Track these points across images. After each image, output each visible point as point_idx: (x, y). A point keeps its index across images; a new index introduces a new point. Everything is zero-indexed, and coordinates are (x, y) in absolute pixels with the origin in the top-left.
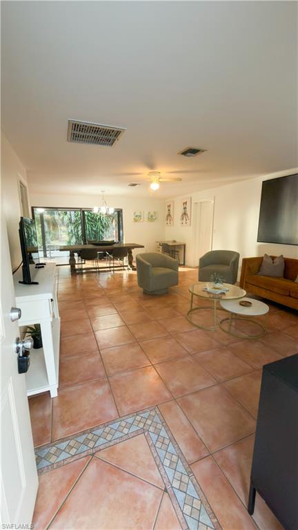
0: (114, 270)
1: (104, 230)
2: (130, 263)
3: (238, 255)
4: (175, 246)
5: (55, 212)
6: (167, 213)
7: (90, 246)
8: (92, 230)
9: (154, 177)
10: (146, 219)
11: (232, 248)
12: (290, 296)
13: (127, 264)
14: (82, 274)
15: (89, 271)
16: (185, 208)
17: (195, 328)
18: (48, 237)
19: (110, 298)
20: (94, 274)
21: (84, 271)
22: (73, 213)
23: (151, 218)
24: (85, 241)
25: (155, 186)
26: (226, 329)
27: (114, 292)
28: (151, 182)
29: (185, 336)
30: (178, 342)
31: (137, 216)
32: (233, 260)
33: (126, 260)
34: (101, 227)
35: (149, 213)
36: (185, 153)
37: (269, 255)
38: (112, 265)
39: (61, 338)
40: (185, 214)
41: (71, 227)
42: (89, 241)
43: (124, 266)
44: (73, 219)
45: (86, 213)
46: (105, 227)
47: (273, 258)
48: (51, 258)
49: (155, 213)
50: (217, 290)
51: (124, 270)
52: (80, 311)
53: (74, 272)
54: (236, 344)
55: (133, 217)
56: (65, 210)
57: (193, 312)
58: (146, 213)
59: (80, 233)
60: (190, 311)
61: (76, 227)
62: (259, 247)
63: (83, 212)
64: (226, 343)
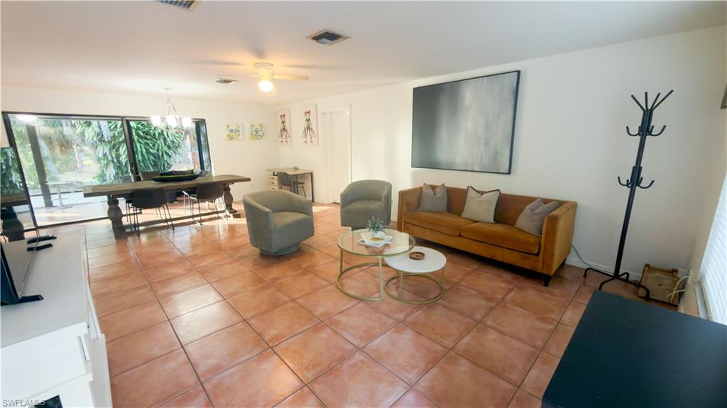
0: (201, 221)
1: (170, 152)
2: (229, 206)
3: (390, 186)
4: (296, 175)
5: (63, 122)
6: (280, 126)
7: (150, 184)
8: (148, 152)
9: (264, 72)
10: (248, 136)
11: (379, 176)
12: (460, 236)
13: (223, 208)
14: (139, 233)
15: (151, 227)
16: (308, 120)
17: (354, 302)
18: (49, 166)
19: (204, 273)
20: (164, 232)
21: (141, 228)
22: (104, 124)
23: (257, 134)
24: (136, 172)
25: (266, 87)
26: (394, 293)
27: (208, 262)
28: (260, 79)
29: (344, 319)
30: (336, 332)
31: (231, 131)
32: (385, 193)
33: (220, 203)
34: (165, 148)
35: (253, 126)
36: (317, 38)
37: (428, 183)
38: (197, 212)
39: (111, 377)
40: (308, 128)
41: (103, 149)
42: (144, 174)
43: (217, 212)
44: (107, 134)
45: (132, 124)
46: (174, 146)
47: (433, 188)
48: (64, 207)
49: (261, 125)
50: (378, 242)
51: (219, 218)
52: (148, 310)
53: (121, 231)
54: (413, 316)
55: (225, 132)
56: (87, 119)
57: (343, 276)
58: (247, 126)
59: (124, 158)
60: (340, 276)
61: (115, 147)
62: (414, 174)
63: (128, 122)
64: (401, 316)
